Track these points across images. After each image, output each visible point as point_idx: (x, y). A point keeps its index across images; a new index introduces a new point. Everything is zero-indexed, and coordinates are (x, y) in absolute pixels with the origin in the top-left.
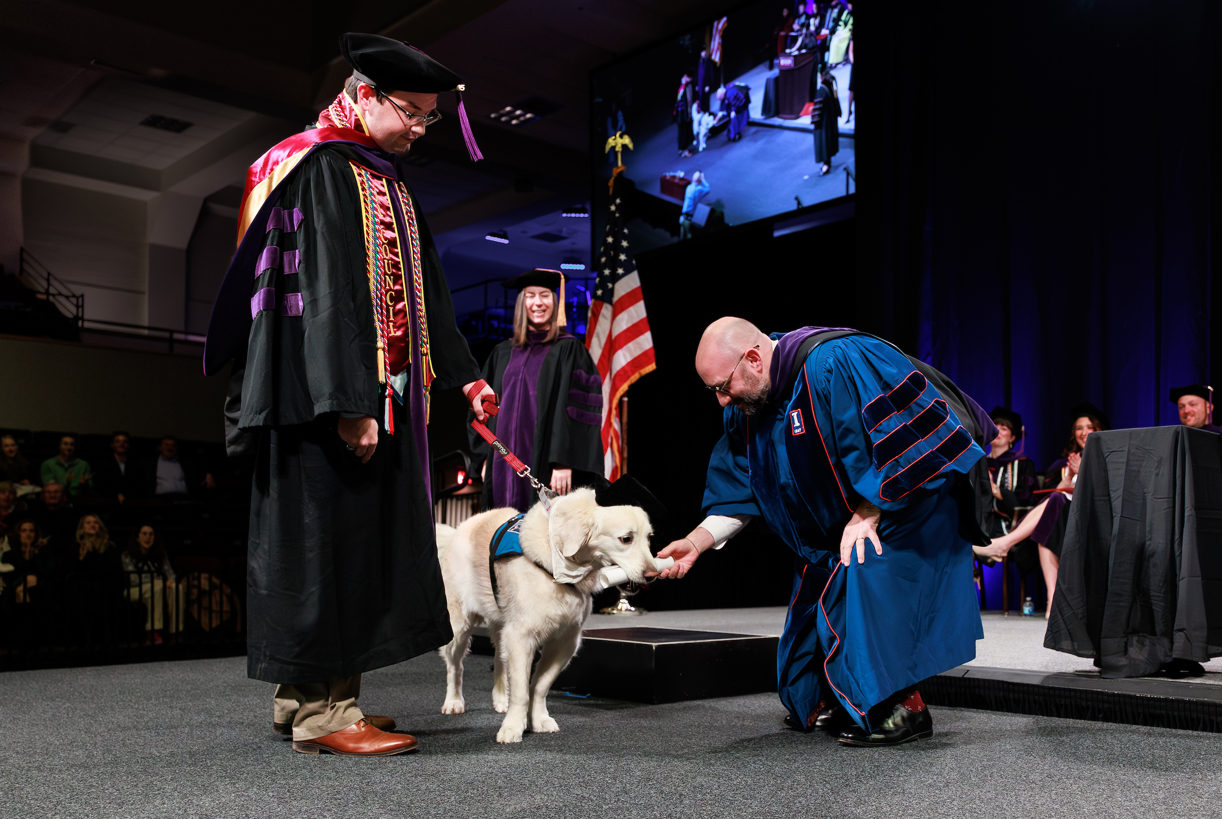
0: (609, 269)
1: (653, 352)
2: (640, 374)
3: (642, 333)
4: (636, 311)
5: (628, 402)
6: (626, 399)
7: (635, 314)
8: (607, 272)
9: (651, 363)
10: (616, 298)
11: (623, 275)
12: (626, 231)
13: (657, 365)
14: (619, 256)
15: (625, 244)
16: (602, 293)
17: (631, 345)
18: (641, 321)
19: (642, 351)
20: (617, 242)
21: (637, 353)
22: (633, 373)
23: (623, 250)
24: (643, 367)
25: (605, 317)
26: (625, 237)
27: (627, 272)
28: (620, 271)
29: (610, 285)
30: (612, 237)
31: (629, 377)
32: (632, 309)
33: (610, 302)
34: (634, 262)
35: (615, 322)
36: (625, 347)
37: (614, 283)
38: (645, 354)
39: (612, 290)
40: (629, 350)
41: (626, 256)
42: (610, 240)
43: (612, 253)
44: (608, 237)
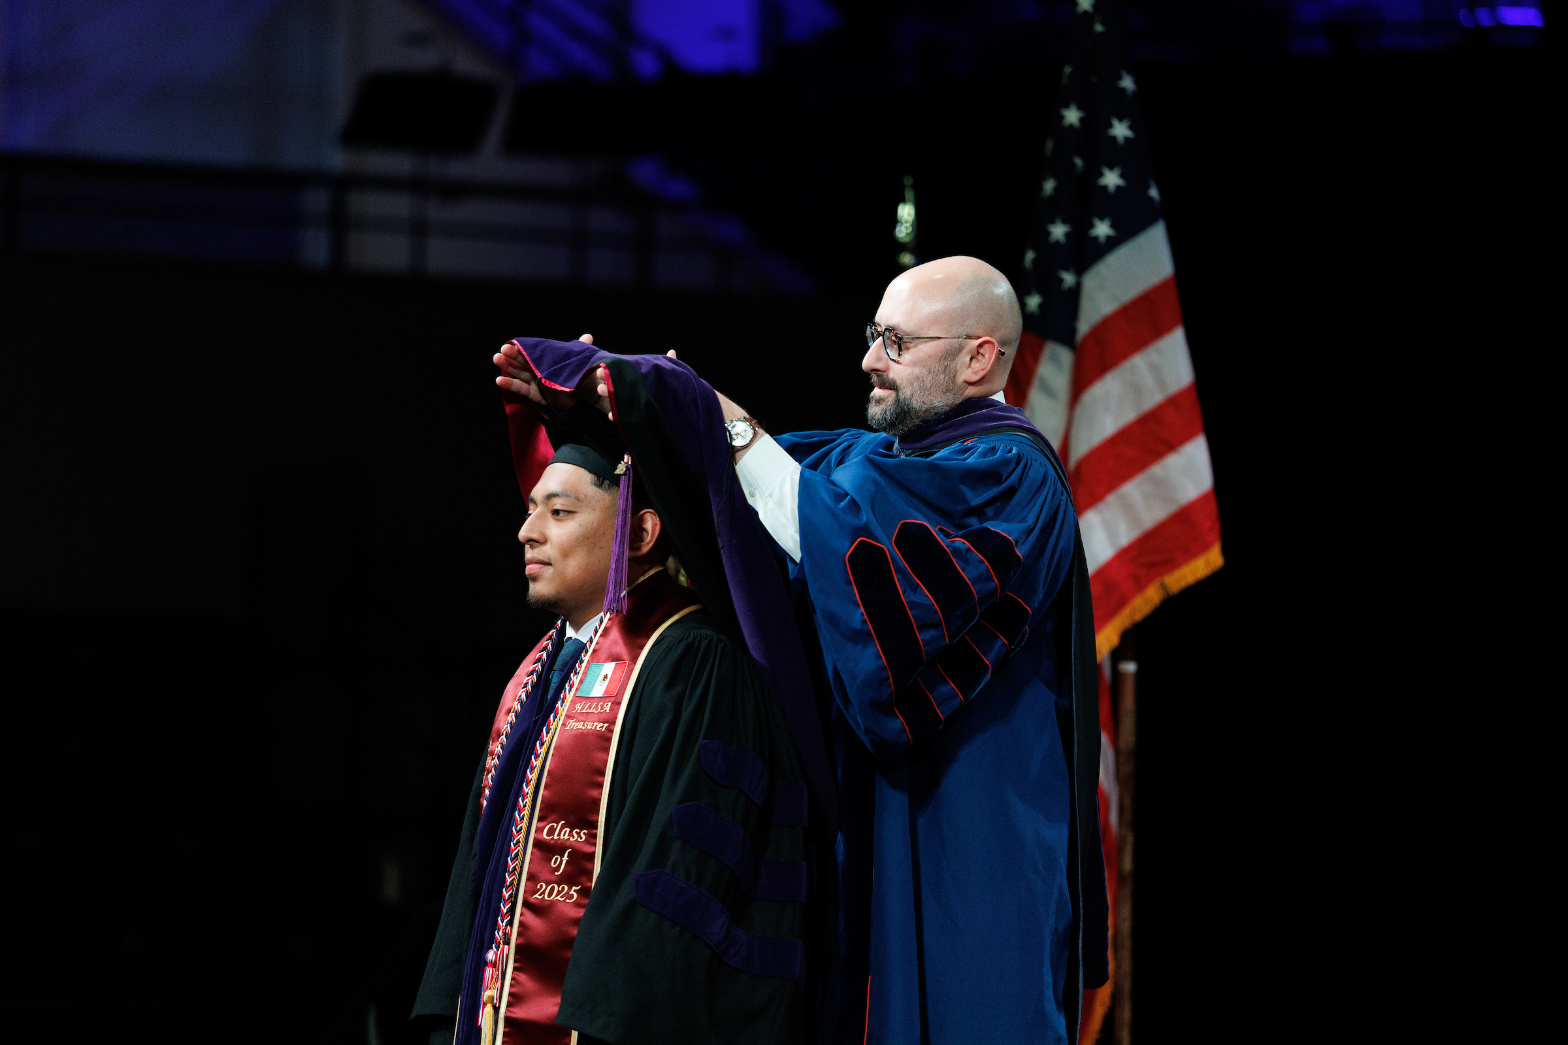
0: (1064, 222)
1: (1213, 507)
2: (1163, 587)
3: (1171, 445)
4: (1155, 369)
5: (1139, 674)
6: (1130, 667)
7: (1149, 381)
8: (1058, 231)
9: (1204, 548)
10: (1084, 326)
11: (1112, 244)
12: (1127, 83)
13: (1225, 552)
14: (1101, 175)
15: (1120, 130)
16: (1041, 306)
17: (1132, 489)
18: (1173, 402)
19: (1172, 508)
20: (1095, 124)
21: (1153, 514)
22: (1140, 586)
23: (1114, 154)
24: (1172, 564)
25: (1048, 391)
26: (1122, 107)
27: (1125, 232)
28: (1102, 229)
29: (1068, 278)
30: (1079, 108)
31: (1122, 603)
32: (1139, 362)
33: (1067, 337)
34: (1154, 193)
35: (1079, 410)
36: (1111, 499)
37: (1080, 270)
38: (1183, 517)
39: (1075, 294)
40: (1128, 509)
41: (1122, 176)
42: (1072, 116)
43: (1079, 162)
44: (1067, 106)
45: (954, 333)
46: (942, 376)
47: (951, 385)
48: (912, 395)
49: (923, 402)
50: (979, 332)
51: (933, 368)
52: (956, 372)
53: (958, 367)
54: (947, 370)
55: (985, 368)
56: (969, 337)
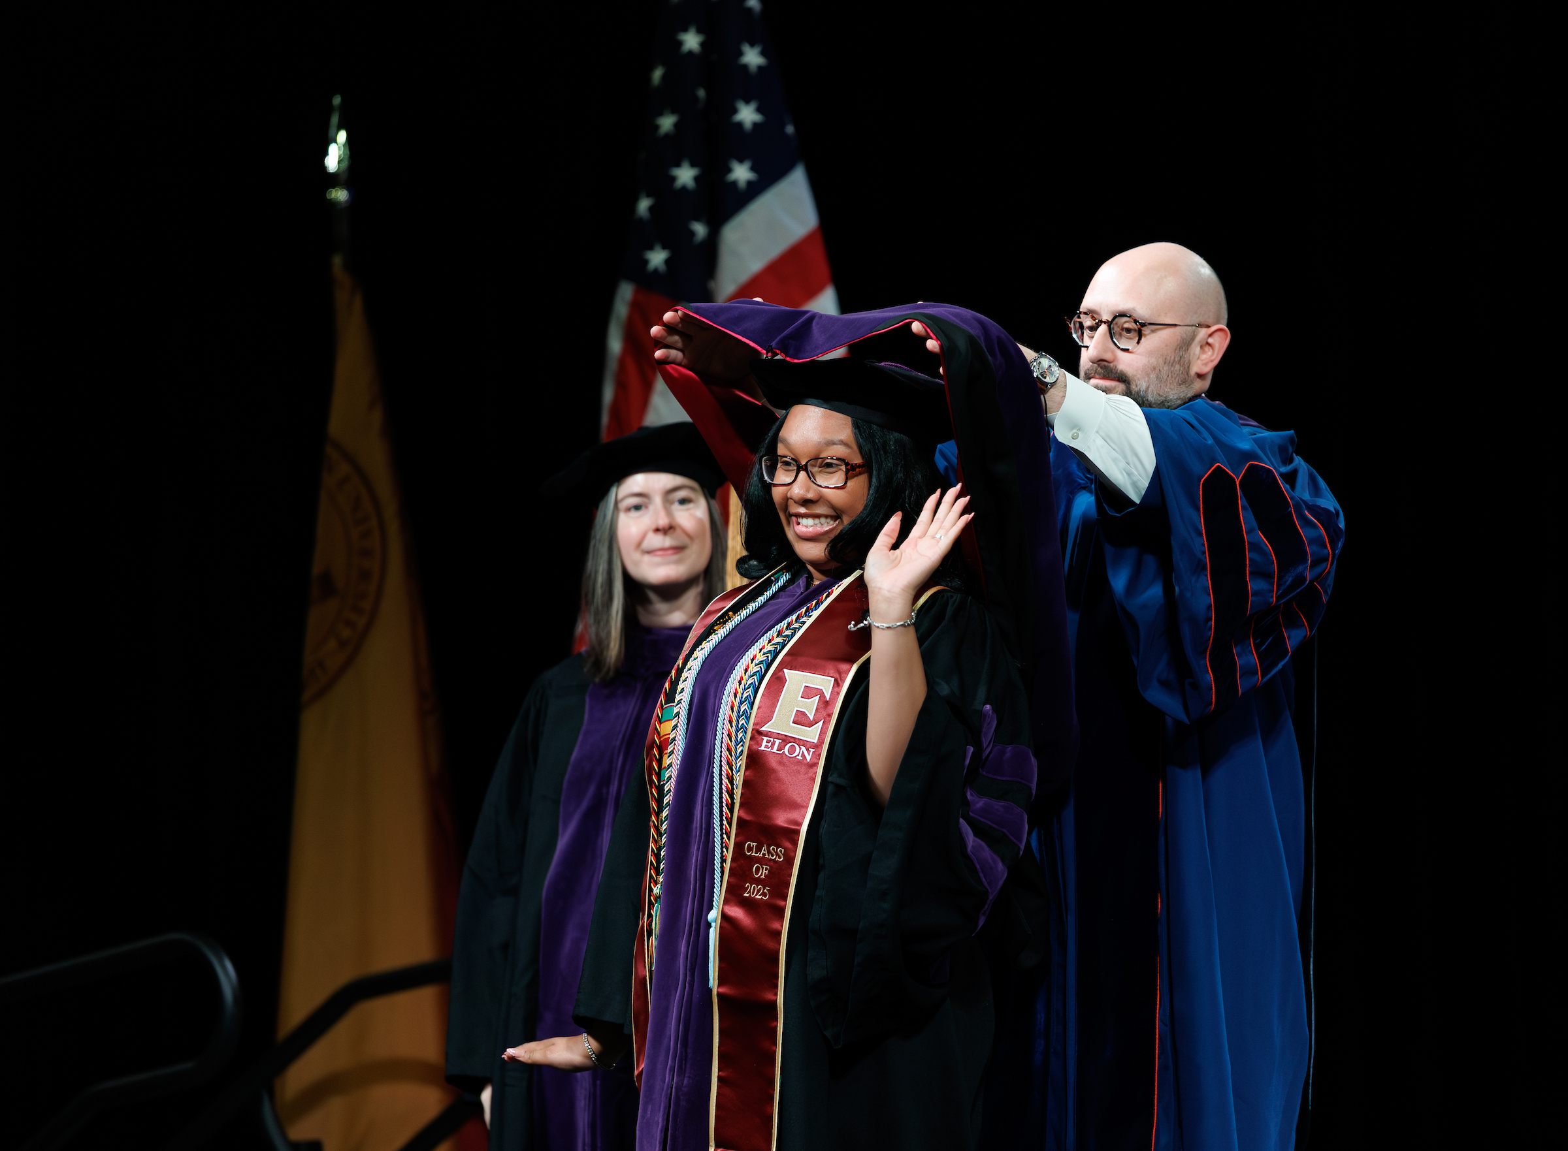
0: (693, 164)
8: (685, 175)
11: (754, 190)
14: (733, 109)
15: (752, 57)
20: (721, 50)
23: (748, 85)
27: (766, 175)
28: (741, 173)
29: (700, 231)
30: (699, 31)
34: (790, 129)
37: (715, 221)
39: (711, 250)
42: (691, 41)
43: (701, 93)
44: (685, 30)
45: (1188, 322)
46: (1177, 367)
47: (1186, 376)
48: (1148, 388)
49: (1159, 395)
50: (1210, 321)
51: (1168, 358)
52: (1189, 363)
53: (1191, 359)
54: (1182, 359)
55: (1214, 360)
56: (1200, 325)
